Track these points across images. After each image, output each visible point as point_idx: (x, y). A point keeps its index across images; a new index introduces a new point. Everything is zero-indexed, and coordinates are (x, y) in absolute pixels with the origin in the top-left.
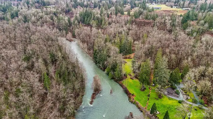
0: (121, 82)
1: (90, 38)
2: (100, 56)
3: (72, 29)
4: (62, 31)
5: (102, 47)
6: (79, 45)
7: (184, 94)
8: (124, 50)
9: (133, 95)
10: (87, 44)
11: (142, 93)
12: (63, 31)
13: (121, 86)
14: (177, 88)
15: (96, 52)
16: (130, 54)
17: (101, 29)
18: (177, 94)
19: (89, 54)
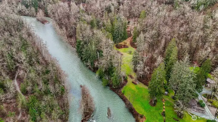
0: (121, 92)
1: (69, 19)
2: (86, 50)
3: (44, 4)
4: (29, 8)
5: (88, 37)
6: (55, 29)
7: (209, 106)
8: (117, 37)
9: (142, 117)
10: (67, 29)
11: (153, 109)
12: (31, 8)
13: (122, 98)
14: (198, 95)
15: (79, 44)
16: (125, 39)
17: (82, 3)
18: (201, 106)
19: (71, 44)
